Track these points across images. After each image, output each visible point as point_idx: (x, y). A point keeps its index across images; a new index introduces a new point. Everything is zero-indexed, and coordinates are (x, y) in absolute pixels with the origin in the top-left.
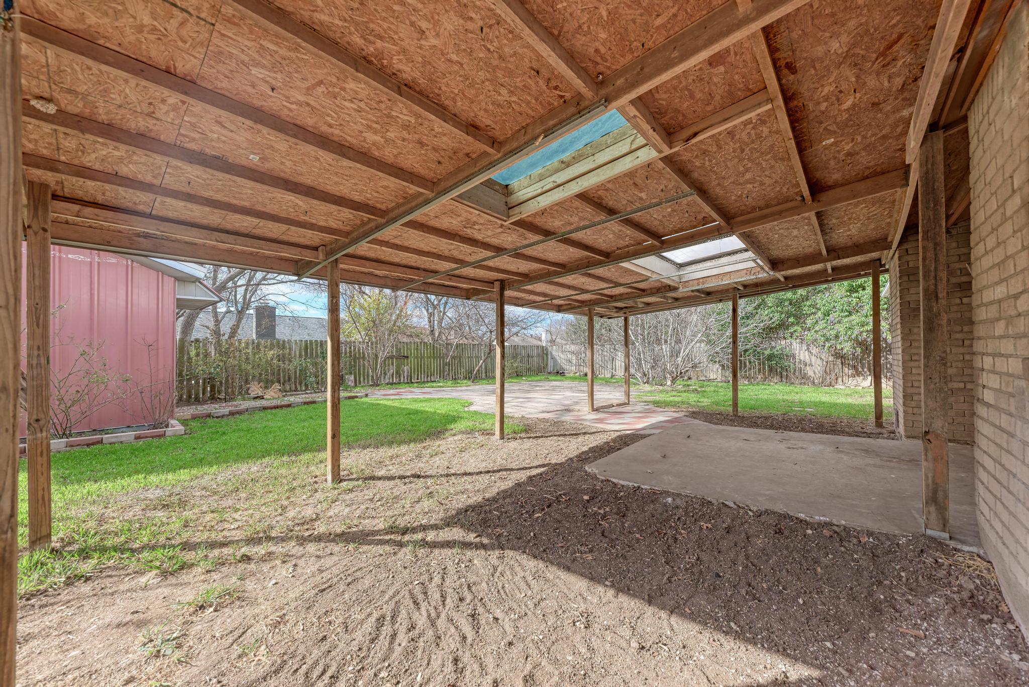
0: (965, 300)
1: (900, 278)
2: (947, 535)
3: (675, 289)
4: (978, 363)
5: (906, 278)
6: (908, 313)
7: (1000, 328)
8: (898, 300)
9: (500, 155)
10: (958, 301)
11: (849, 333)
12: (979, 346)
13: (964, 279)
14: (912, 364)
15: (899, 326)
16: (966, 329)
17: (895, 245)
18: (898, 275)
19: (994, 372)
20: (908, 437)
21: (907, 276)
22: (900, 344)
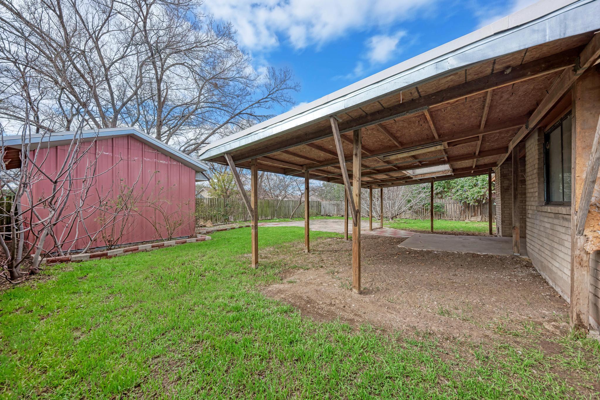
0: (523, 186)
1: (501, 177)
2: (519, 254)
3: (412, 178)
4: (527, 207)
5: (502, 178)
6: (504, 191)
7: (532, 199)
8: (500, 185)
9: (401, 148)
10: (521, 186)
11: (473, 196)
12: (527, 203)
13: (523, 178)
14: (505, 209)
15: (500, 195)
16: (523, 196)
17: (499, 166)
18: (500, 176)
19: (531, 210)
20: (503, 236)
21: (503, 176)
22: (500, 202)
